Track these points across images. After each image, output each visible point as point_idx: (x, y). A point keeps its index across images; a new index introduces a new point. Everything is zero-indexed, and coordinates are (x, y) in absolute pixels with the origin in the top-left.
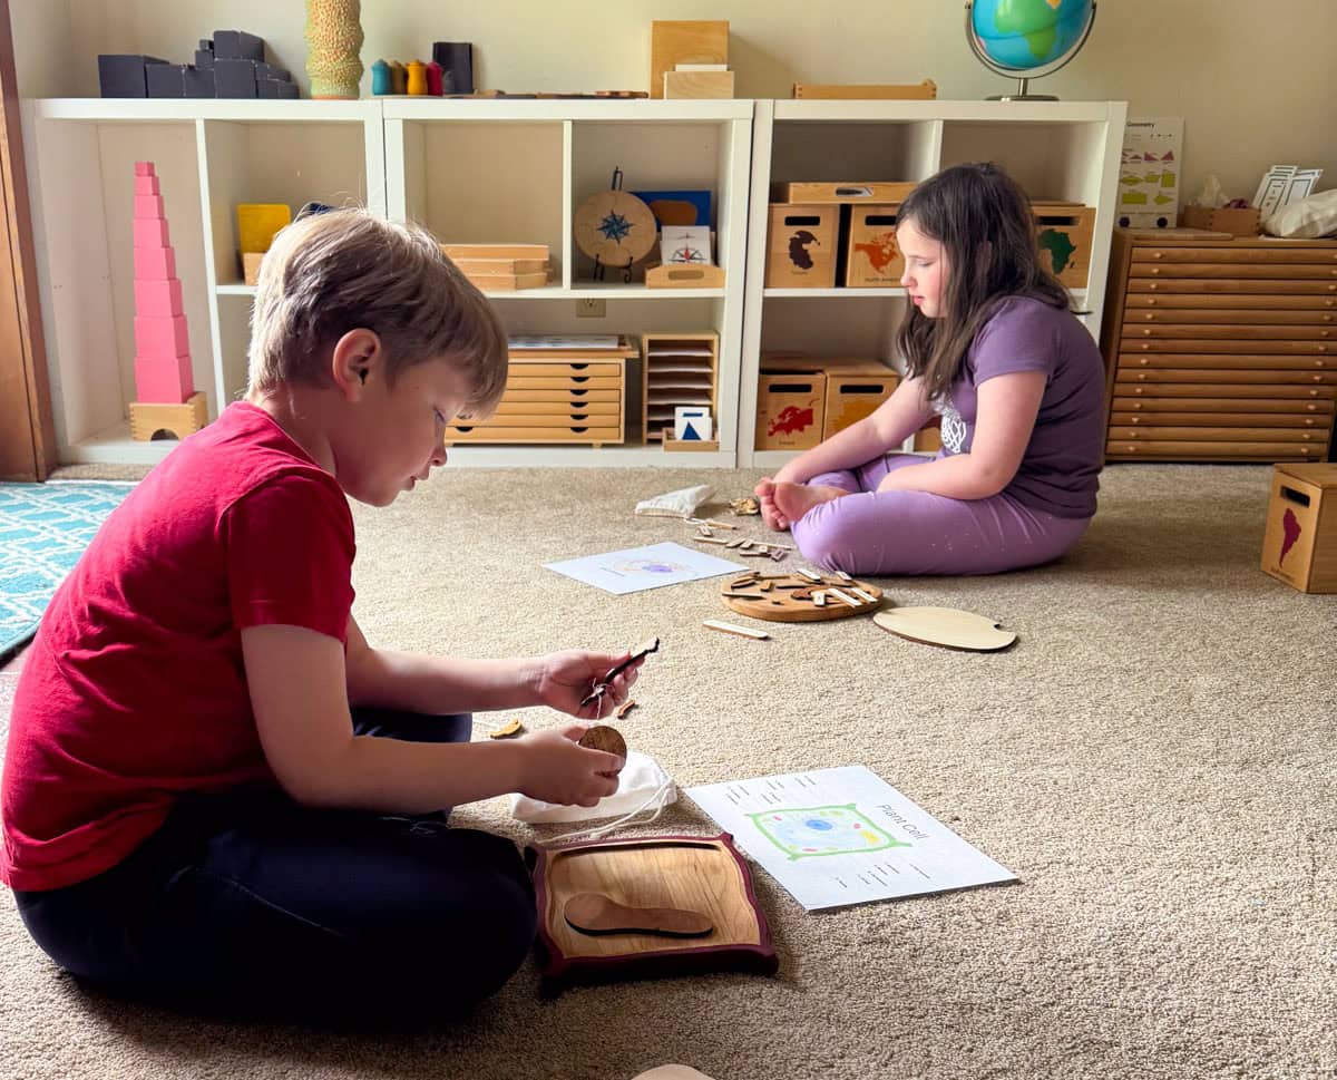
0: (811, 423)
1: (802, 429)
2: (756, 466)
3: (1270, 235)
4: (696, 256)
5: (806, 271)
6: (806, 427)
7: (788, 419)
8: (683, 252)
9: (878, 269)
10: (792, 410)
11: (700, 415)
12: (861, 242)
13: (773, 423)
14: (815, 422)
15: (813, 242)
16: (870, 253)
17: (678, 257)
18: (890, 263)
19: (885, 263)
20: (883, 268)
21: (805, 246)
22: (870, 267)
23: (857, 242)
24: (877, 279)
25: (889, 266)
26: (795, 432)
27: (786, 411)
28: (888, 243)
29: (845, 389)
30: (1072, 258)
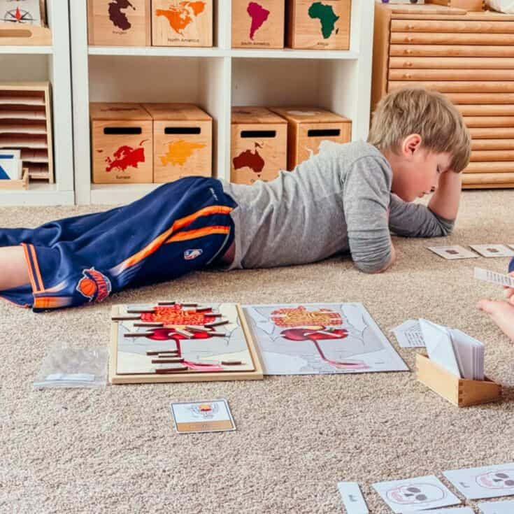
0: (142, 160)
1: (135, 166)
2: (93, 202)
3: (493, 10)
4: (27, 17)
5: (125, 31)
6: (139, 164)
7: (122, 157)
8: (14, 13)
9: (177, 32)
10: (126, 149)
11: (11, 157)
12: (161, 7)
13: (110, 161)
14: (146, 159)
15: (129, 7)
16: (169, 18)
17: (9, 17)
18: (187, 26)
19: (183, 27)
20: (180, 31)
21: (122, 10)
22: (172, 30)
23: (158, 8)
24: (176, 40)
25: (186, 29)
26: (130, 168)
27: (121, 150)
28: (184, 10)
29: (169, 131)
30: (336, 25)
